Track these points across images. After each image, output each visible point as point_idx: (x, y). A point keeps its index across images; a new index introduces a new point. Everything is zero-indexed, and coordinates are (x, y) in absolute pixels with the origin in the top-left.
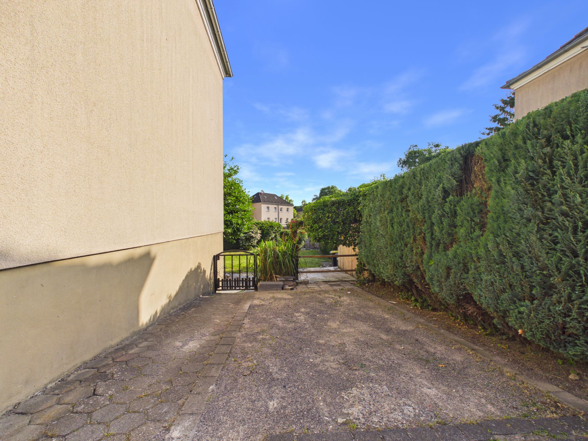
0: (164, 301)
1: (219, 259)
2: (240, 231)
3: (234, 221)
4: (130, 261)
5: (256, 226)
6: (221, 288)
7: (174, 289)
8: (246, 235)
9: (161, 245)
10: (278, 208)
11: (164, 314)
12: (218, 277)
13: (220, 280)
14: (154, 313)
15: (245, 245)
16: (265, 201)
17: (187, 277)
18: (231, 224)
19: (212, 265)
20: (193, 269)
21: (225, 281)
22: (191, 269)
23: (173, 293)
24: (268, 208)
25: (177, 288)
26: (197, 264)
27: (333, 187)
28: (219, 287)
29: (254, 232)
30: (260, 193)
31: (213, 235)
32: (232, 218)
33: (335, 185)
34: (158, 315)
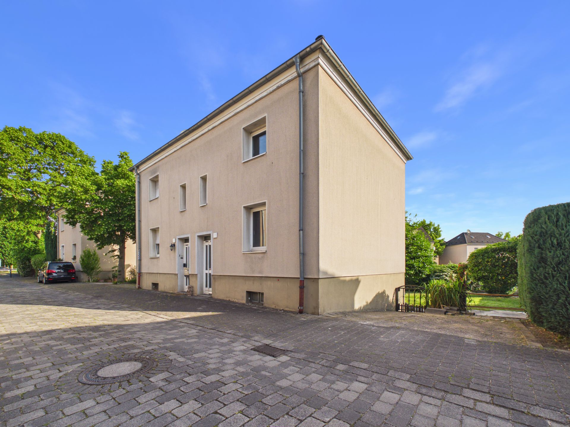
0: (365, 304)
1: (399, 291)
2: (422, 273)
3: (416, 264)
4: (351, 281)
5: (451, 269)
6: (400, 311)
7: (370, 300)
9: (364, 277)
11: (365, 310)
12: (399, 303)
13: (400, 305)
14: (360, 307)
16: (472, 242)
17: (376, 296)
18: (413, 267)
19: (394, 294)
20: (380, 292)
21: (404, 306)
22: (379, 292)
23: (369, 302)
25: (371, 300)
26: (382, 291)
28: (399, 309)
29: (448, 276)
30: (466, 233)
31: (395, 274)
32: (414, 262)
34: (362, 308)
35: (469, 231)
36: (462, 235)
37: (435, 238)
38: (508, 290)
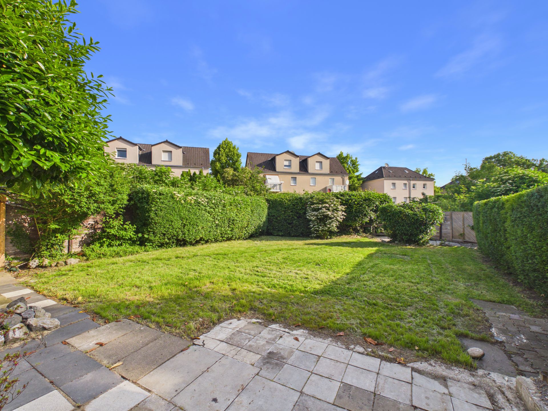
8: (316, 213)
10: (409, 184)
15: (318, 231)
16: (390, 177)
24: (394, 184)
27: (505, 154)
29: (331, 208)
30: (384, 168)
33: (508, 150)
35: (387, 164)
36: (380, 169)
37: (352, 172)
38: (422, 232)
